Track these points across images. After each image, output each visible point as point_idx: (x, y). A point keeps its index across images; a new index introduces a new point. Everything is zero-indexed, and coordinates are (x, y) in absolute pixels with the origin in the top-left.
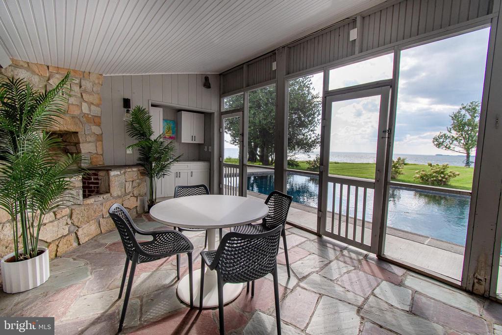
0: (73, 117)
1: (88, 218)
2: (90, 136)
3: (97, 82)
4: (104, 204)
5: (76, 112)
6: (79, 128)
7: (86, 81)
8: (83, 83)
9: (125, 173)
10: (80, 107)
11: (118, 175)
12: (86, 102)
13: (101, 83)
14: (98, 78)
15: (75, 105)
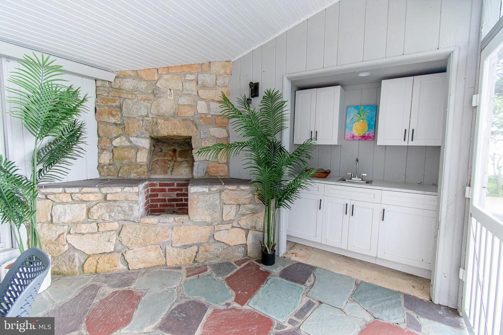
0: (184, 120)
1: (144, 240)
2: (208, 141)
3: (222, 72)
4: (175, 229)
5: (190, 113)
6: (192, 131)
7: (205, 74)
8: (201, 77)
9: (221, 192)
10: (194, 106)
11: (203, 193)
12: (203, 99)
13: (228, 71)
14: (224, 67)
15: (187, 105)
